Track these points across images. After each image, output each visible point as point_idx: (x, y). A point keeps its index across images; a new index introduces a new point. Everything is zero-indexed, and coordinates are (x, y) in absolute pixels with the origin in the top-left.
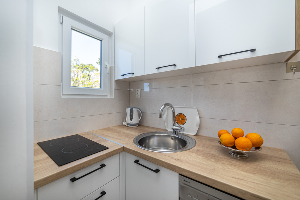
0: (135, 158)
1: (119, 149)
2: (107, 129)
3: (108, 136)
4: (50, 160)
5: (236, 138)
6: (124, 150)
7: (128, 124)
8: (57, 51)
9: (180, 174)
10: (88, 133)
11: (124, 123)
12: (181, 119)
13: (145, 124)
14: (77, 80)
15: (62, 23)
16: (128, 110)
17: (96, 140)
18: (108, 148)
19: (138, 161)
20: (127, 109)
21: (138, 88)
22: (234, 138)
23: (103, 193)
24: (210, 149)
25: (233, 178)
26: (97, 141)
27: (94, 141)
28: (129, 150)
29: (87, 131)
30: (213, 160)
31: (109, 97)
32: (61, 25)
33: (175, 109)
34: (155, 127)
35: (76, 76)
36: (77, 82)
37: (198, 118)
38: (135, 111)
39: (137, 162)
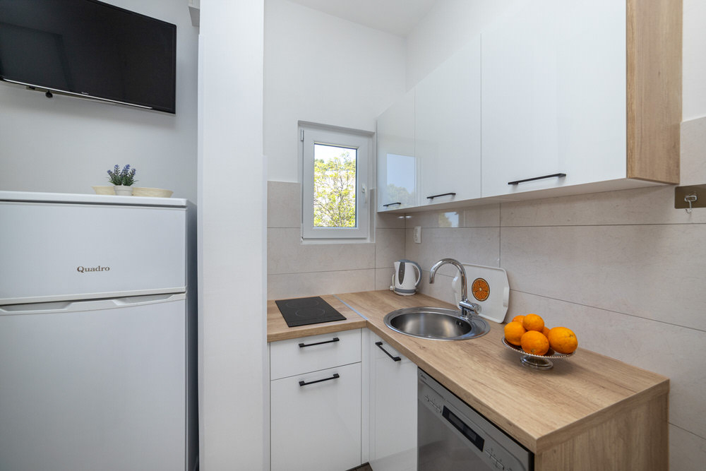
0: (379, 340)
1: (360, 323)
2: (362, 294)
3: (355, 304)
4: (283, 320)
5: (526, 331)
6: (367, 326)
7: (396, 290)
8: (296, 182)
9: (419, 367)
10: (332, 297)
11: (391, 287)
12: (481, 289)
13: (426, 292)
14: (346, 195)
15: (303, 141)
16: (397, 265)
17: (339, 307)
18: (346, 319)
19: (382, 344)
20: (395, 263)
21: (418, 226)
22: (523, 331)
23: (336, 376)
24: (496, 347)
25: (473, 380)
26: (339, 309)
27: (335, 307)
28: (372, 326)
29: (333, 293)
30: (476, 359)
31: (368, 241)
32: (301, 143)
33: (465, 268)
34: (443, 300)
35: (345, 187)
36: (347, 198)
37: (507, 290)
38: (408, 267)
39: (379, 344)
